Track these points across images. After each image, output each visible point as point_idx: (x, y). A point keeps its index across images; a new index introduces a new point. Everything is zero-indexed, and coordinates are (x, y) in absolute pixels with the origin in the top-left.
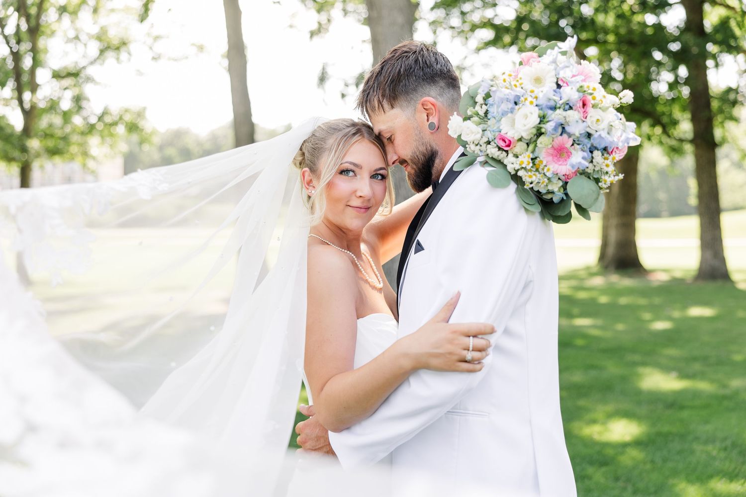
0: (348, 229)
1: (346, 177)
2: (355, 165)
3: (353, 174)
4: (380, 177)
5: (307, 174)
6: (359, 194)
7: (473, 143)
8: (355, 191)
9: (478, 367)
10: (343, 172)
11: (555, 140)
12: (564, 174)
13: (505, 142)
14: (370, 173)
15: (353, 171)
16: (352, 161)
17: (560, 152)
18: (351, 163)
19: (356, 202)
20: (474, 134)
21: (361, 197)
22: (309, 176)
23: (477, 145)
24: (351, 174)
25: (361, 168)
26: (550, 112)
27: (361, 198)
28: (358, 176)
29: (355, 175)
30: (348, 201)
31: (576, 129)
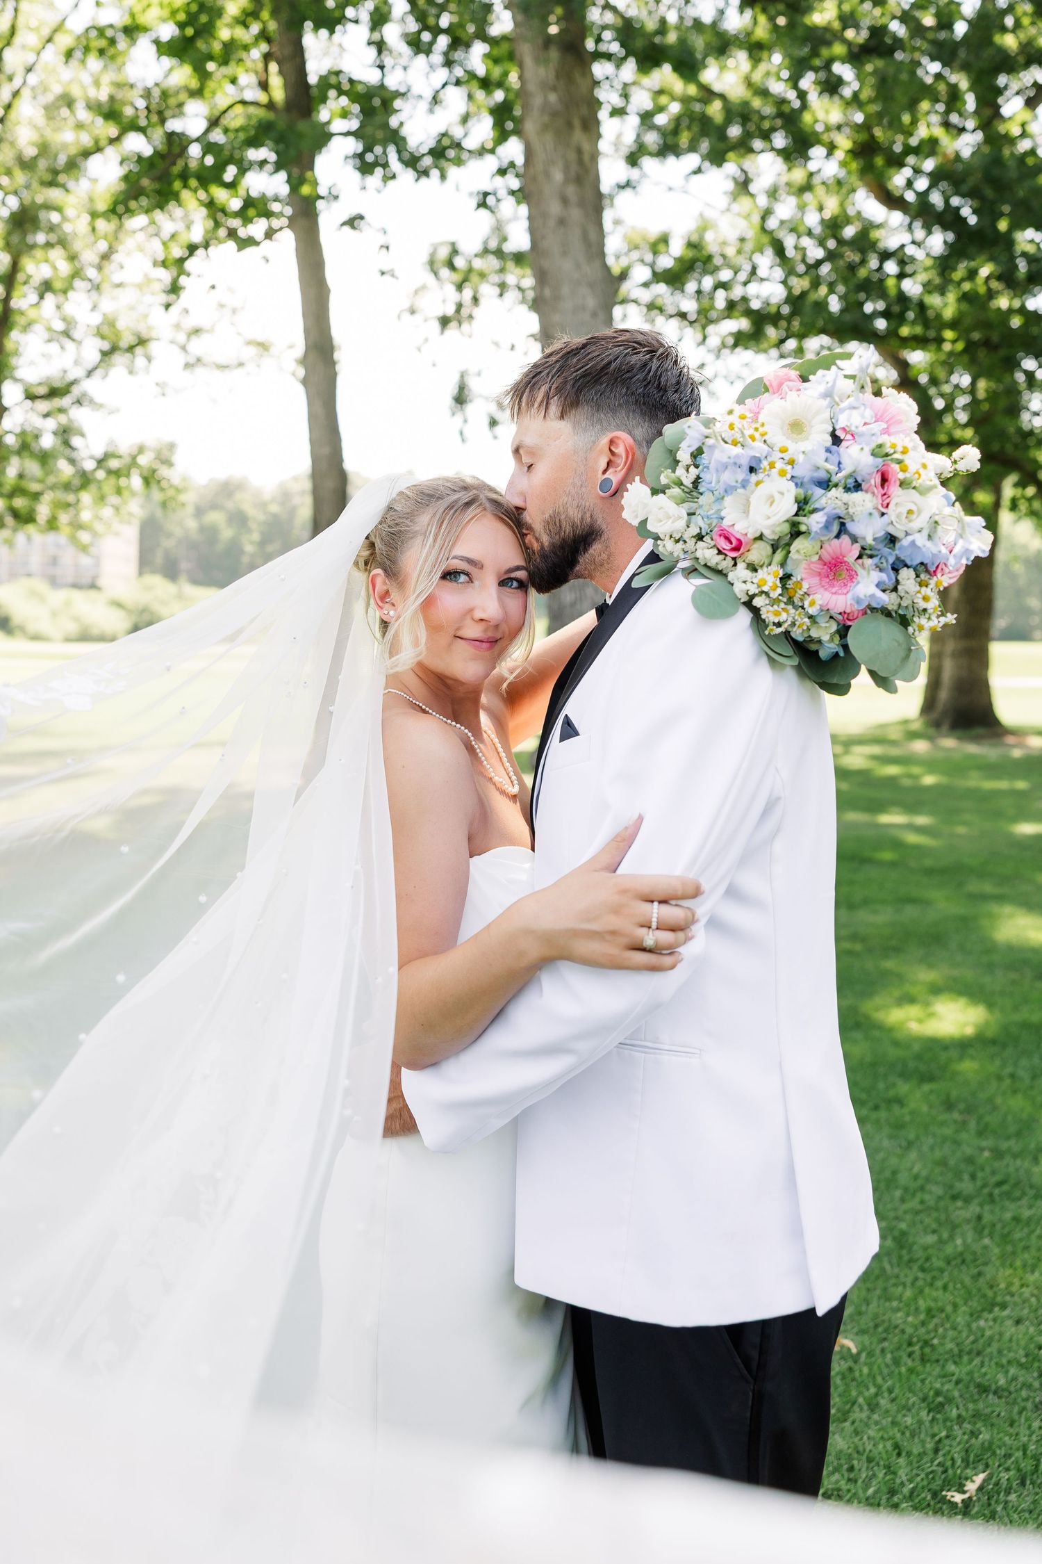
0: (456, 681)
1: (455, 584)
2: (470, 561)
3: (467, 578)
4: (515, 584)
5: (379, 581)
6: (479, 614)
7: (671, 537)
8: (471, 611)
9: (668, 960)
10: (449, 575)
11: (826, 546)
12: (842, 611)
13: (731, 543)
14: (499, 576)
15: (467, 574)
16: (465, 555)
17: (835, 569)
18: (463, 559)
19: (473, 631)
20: (671, 521)
21: (482, 620)
22: (384, 583)
23: (677, 541)
24: (463, 578)
25: (482, 567)
26: (819, 491)
27: (483, 623)
28: (476, 583)
29: (471, 580)
30: (458, 629)
31: (869, 530)
